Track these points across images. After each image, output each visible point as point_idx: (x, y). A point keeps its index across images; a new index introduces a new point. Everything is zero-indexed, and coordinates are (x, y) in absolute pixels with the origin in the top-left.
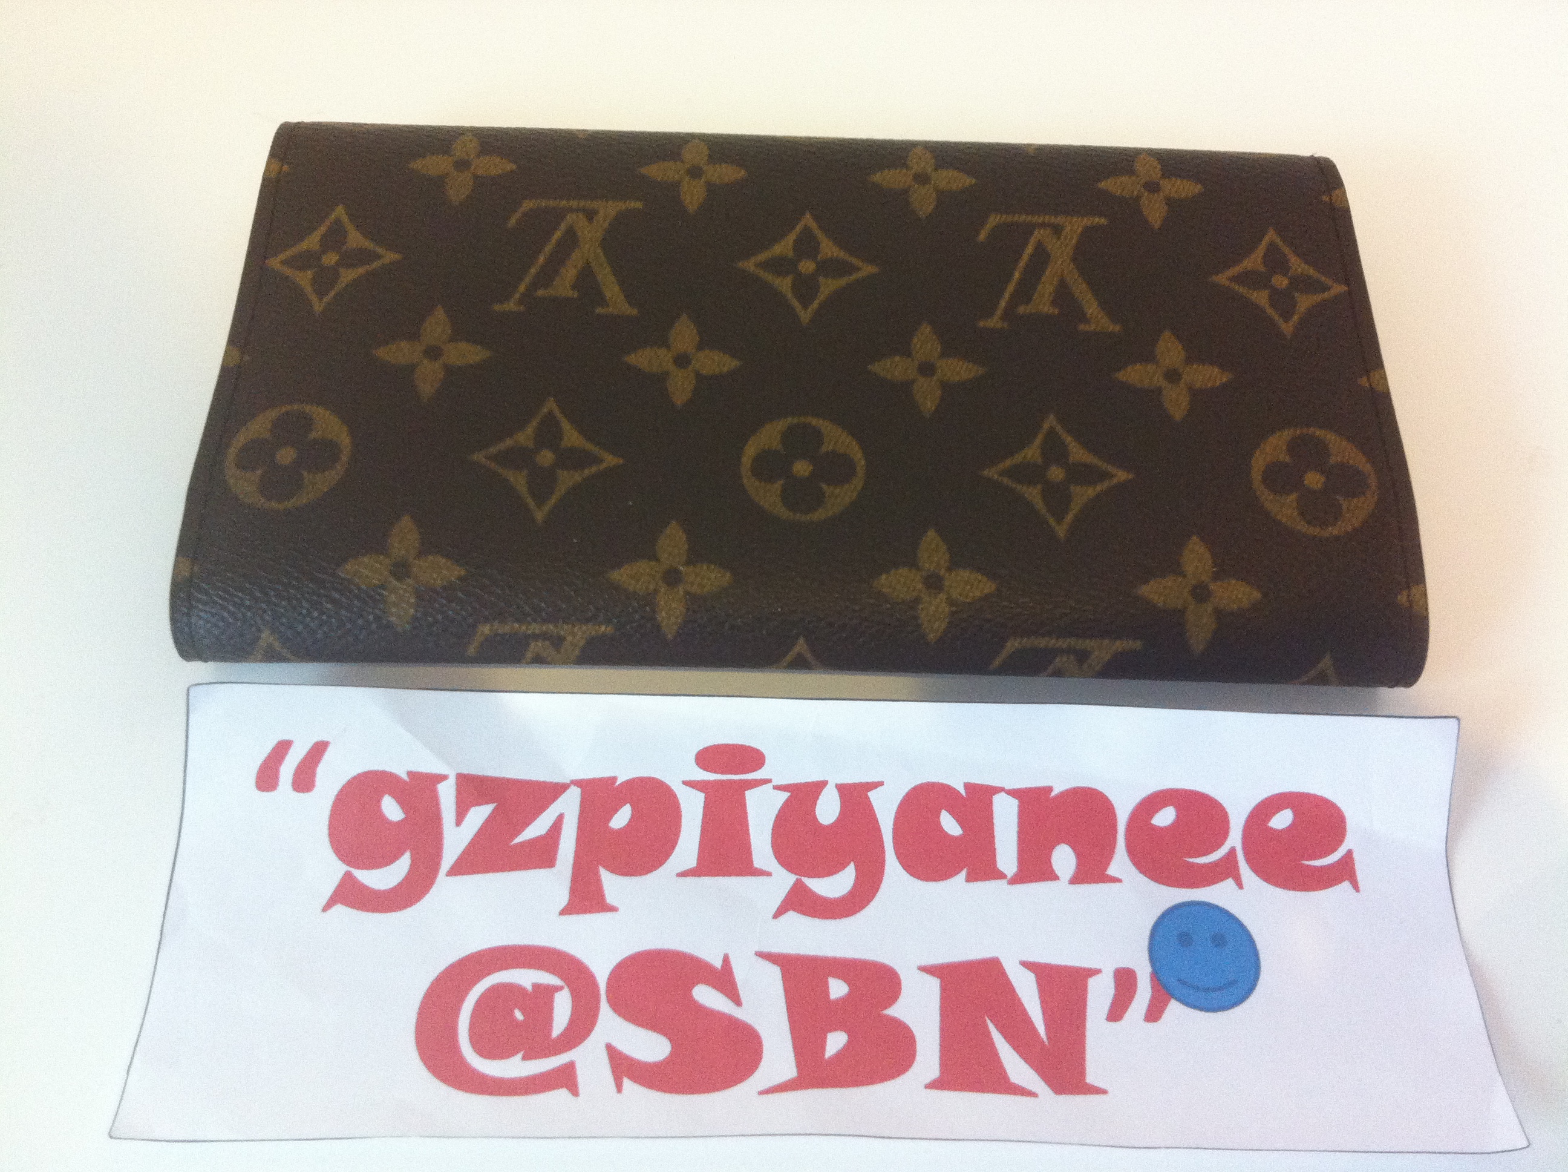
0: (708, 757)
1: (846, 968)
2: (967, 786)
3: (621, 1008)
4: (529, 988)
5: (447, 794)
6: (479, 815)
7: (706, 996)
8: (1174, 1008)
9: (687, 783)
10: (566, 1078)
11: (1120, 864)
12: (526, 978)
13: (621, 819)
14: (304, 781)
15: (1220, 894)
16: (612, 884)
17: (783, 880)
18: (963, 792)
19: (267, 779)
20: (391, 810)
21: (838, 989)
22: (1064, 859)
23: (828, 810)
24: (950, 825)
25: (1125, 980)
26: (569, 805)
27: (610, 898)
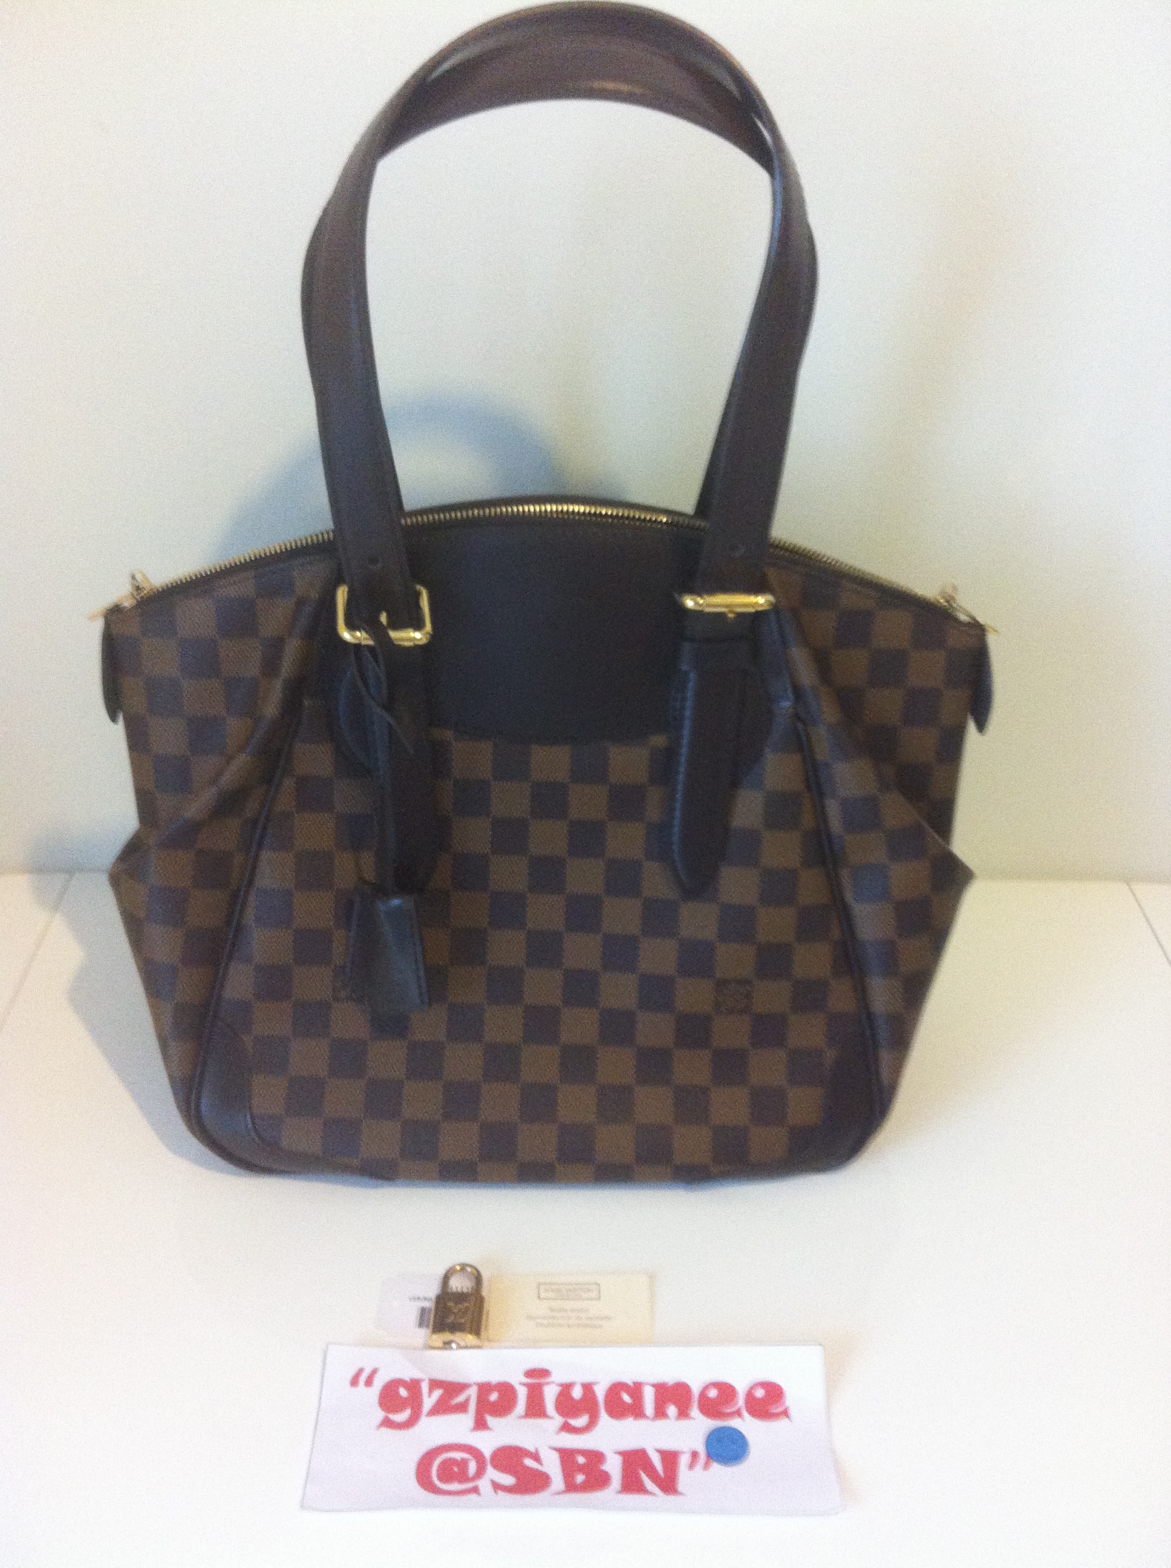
0: (530, 1373)
1: (583, 1453)
2: (634, 1383)
3: (495, 1467)
4: (459, 1459)
5: (425, 1387)
6: (438, 1393)
7: (529, 1462)
8: (716, 1467)
9: (520, 1384)
10: (475, 1490)
11: (695, 1412)
12: (458, 1455)
13: (494, 1397)
14: (369, 1382)
15: (735, 1423)
16: (490, 1420)
17: (559, 1420)
18: (632, 1385)
19: (354, 1382)
20: (403, 1392)
21: (581, 1460)
22: (672, 1410)
23: (577, 1393)
24: (626, 1398)
25: (695, 1455)
26: (472, 1393)
27: (490, 1426)
